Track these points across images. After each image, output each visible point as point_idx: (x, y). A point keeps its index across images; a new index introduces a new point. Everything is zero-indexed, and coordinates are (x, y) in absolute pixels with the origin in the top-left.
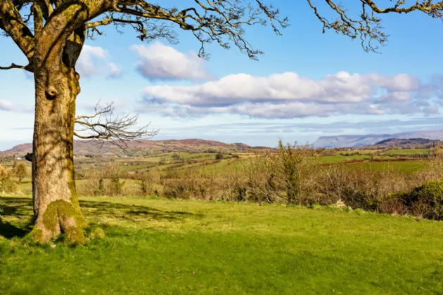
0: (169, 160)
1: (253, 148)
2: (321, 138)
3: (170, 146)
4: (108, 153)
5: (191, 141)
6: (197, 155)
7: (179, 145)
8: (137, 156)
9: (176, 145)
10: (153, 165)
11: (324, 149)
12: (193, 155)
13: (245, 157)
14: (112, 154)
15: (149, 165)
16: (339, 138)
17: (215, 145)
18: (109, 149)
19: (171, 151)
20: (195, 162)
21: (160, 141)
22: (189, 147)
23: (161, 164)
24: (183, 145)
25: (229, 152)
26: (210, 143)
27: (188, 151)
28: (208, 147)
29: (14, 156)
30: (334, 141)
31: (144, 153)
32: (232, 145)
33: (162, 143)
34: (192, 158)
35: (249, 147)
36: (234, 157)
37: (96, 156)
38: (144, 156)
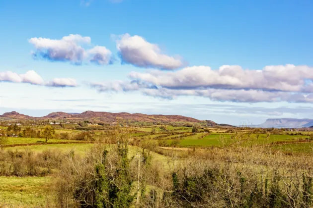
0: (157, 131)
1: (219, 125)
2: (269, 120)
3: (159, 120)
4: (114, 123)
5: (174, 117)
6: (178, 128)
7: (165, 120)
8: (135, 126)
9: (163, 119)
10: (146, 134)
11: (273, 129)
12: (175, 128)
13: (215, 132)
14: (117, 123)
15: (143, 134)
16: (282, 121)
17: (191, 121)
18: (115, 119)
19: (159, 124)
20: (178, 134)
21: (151, 116)
22: (173, 121)
23: (152, 133)
24: (168, 120)
25: (202, 127)
26: (187, 119)
27: (172, 125)
28: (186, 123)
29: (48, 121)
30: (279, 123)
31: (140, 125)
32: (203, 122)
33: (153, 117)
34: (175, 130)
35: (216, 124)
36: (206, 131)
37: (106, 125)
38: (140, 126)
